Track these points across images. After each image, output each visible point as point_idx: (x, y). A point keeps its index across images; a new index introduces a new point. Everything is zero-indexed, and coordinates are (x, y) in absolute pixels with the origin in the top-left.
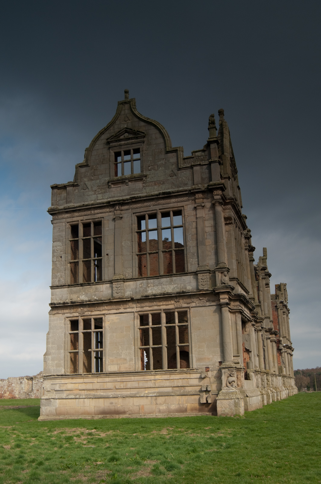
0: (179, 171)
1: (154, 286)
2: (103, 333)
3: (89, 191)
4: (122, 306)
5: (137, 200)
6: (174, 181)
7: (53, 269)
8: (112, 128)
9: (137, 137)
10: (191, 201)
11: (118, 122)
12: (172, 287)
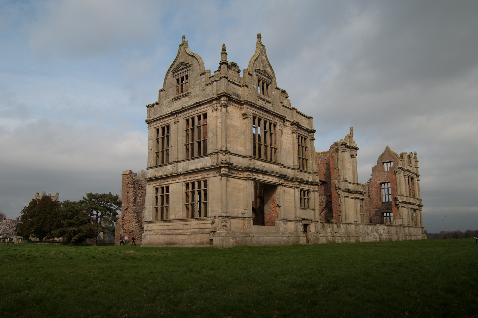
0: (206, 87)
1: (192, 165)
2: (169, 195)
3: (164, 106)
4: (177, 178)
5: (184, 109)
6: (203, 94)
7: (148, 157)
8: (175, 64)
9: (186, 67)
10: (211, 106)
11: (178, 59)
12: (200, 164)
